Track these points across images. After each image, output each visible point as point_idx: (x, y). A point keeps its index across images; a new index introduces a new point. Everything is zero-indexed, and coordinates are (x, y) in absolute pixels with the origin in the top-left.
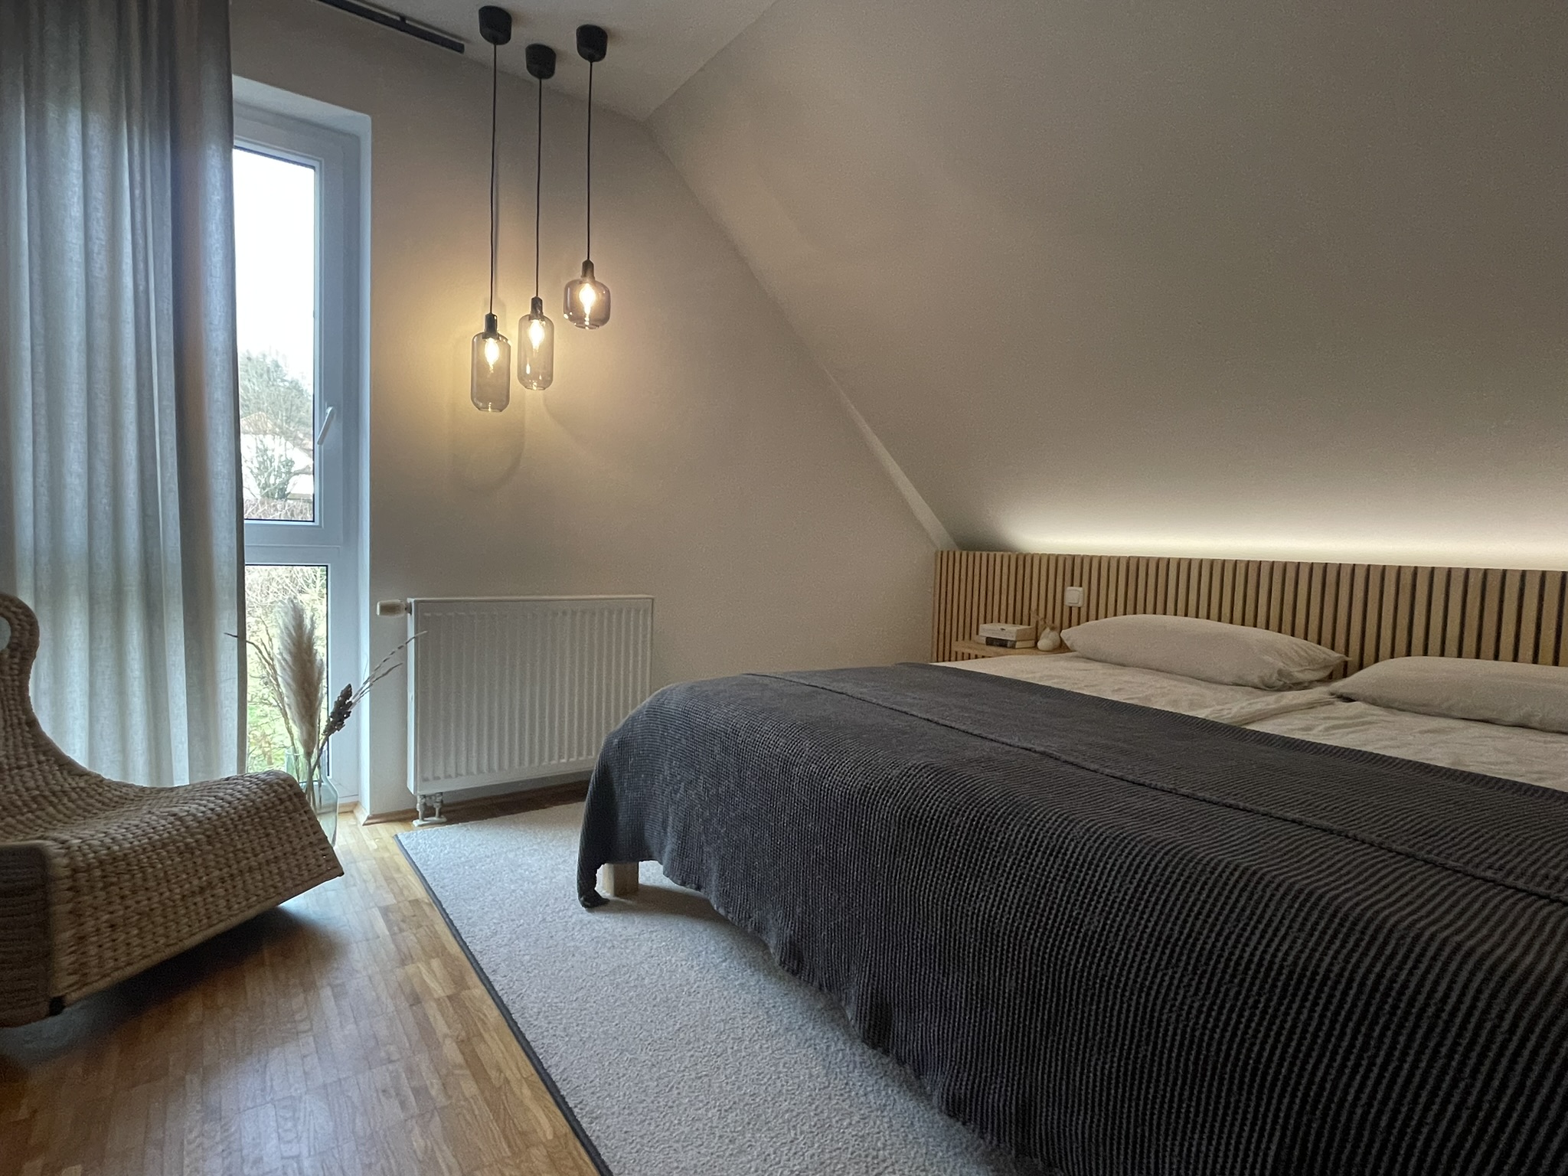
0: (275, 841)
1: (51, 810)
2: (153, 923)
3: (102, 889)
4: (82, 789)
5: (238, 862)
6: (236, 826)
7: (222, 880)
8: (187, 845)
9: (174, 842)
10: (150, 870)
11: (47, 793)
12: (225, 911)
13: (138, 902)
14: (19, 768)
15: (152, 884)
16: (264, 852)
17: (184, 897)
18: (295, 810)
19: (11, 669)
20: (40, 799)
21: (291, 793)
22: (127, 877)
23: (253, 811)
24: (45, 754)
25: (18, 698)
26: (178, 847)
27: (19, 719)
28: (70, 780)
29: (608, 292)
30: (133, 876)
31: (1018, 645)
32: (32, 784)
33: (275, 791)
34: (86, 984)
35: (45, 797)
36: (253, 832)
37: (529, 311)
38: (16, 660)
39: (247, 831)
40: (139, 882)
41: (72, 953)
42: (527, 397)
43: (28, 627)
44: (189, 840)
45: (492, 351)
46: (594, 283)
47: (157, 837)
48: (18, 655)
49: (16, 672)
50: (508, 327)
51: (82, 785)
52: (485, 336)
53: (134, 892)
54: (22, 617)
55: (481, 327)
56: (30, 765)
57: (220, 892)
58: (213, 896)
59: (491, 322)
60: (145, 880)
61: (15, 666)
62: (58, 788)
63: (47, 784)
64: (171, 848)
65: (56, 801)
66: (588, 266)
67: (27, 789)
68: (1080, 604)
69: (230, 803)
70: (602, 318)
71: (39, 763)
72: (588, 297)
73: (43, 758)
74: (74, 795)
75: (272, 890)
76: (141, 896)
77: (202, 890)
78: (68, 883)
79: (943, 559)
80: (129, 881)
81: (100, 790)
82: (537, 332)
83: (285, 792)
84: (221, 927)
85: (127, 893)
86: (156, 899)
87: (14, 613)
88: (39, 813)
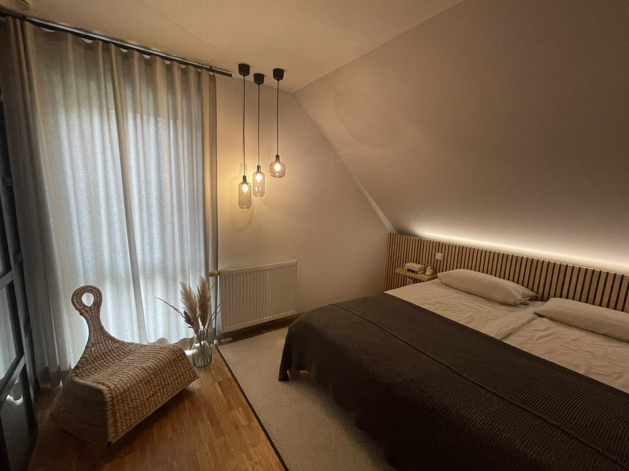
0: (176, 372)
1: (109, 358)
2: (138, 410)
3: (122, 403)
4: (118, 347)
5: (164, 382)
6: (163, 370)
7: (159, 389)
8: (148, 380)
9: (144, 380)
10: (137, 392)
11: (107, 351)
12: (161, 400)
13: (133, 405)
14: (99, 343)
15: (137, 397)
16: (173, 377)
17: (147, 399)
18: (183, 359)
19: (94, 311)
20: (105, 354)
21: (181, 353)
22: (129, 397)
23: (169, 363)
24: (106, 337)
25: (97, 320)
26: (145, 382)
27: (98, 327)
28: (114, 345)
29: (284, 166)
30: (131, 396)
31: (419, 273)
32: (103, 348)
33: (176, 354)
34: (118, 436)
35: (107, 353)
36: (169, 370)
37: (256, 170)
38: (96, 308)
39: (167, 371)
40: (133, 398)
41: (113, 426)
42: (256, 200)
43: (99, 296)
44: (149, 378)
45: (245, 188)
46: (280, 163)
47: (138, 379)
48: (96, 306)
49: (96, 311)
50: (249, 180)
51: (118, 346)
52: (242, 184)
53: (131, 401)
54: (97, 293)
55: (242, 180)
56: (102, 342)
57: (159, 394)
58: (157, 396)
59: (244, 178)
60: (135, 396)
61: (95, 310)
62: (111, 348)
63: (107, 347)
64: (143, 382)
65: (110, 354)
66: (278, 157)
67: (101, 350)
68: (441, 259)
69: (162, 361)
70: (282, 174)
71: (105, 340)
72: (277, 167)
73: (105, 339)
74: (115, 351)
75: (176, 389)
76: (134, 402)
77: (153, 395)
78: (111, 403)
79: (391, 236)
80: (130, 398)
81: (123, 347)
82: (259, 177)
83: (179, 353)
84: (159, 406)
85: (129, 402)
86: (139, 402)
87: (94, 292)
88: (105, 359)
